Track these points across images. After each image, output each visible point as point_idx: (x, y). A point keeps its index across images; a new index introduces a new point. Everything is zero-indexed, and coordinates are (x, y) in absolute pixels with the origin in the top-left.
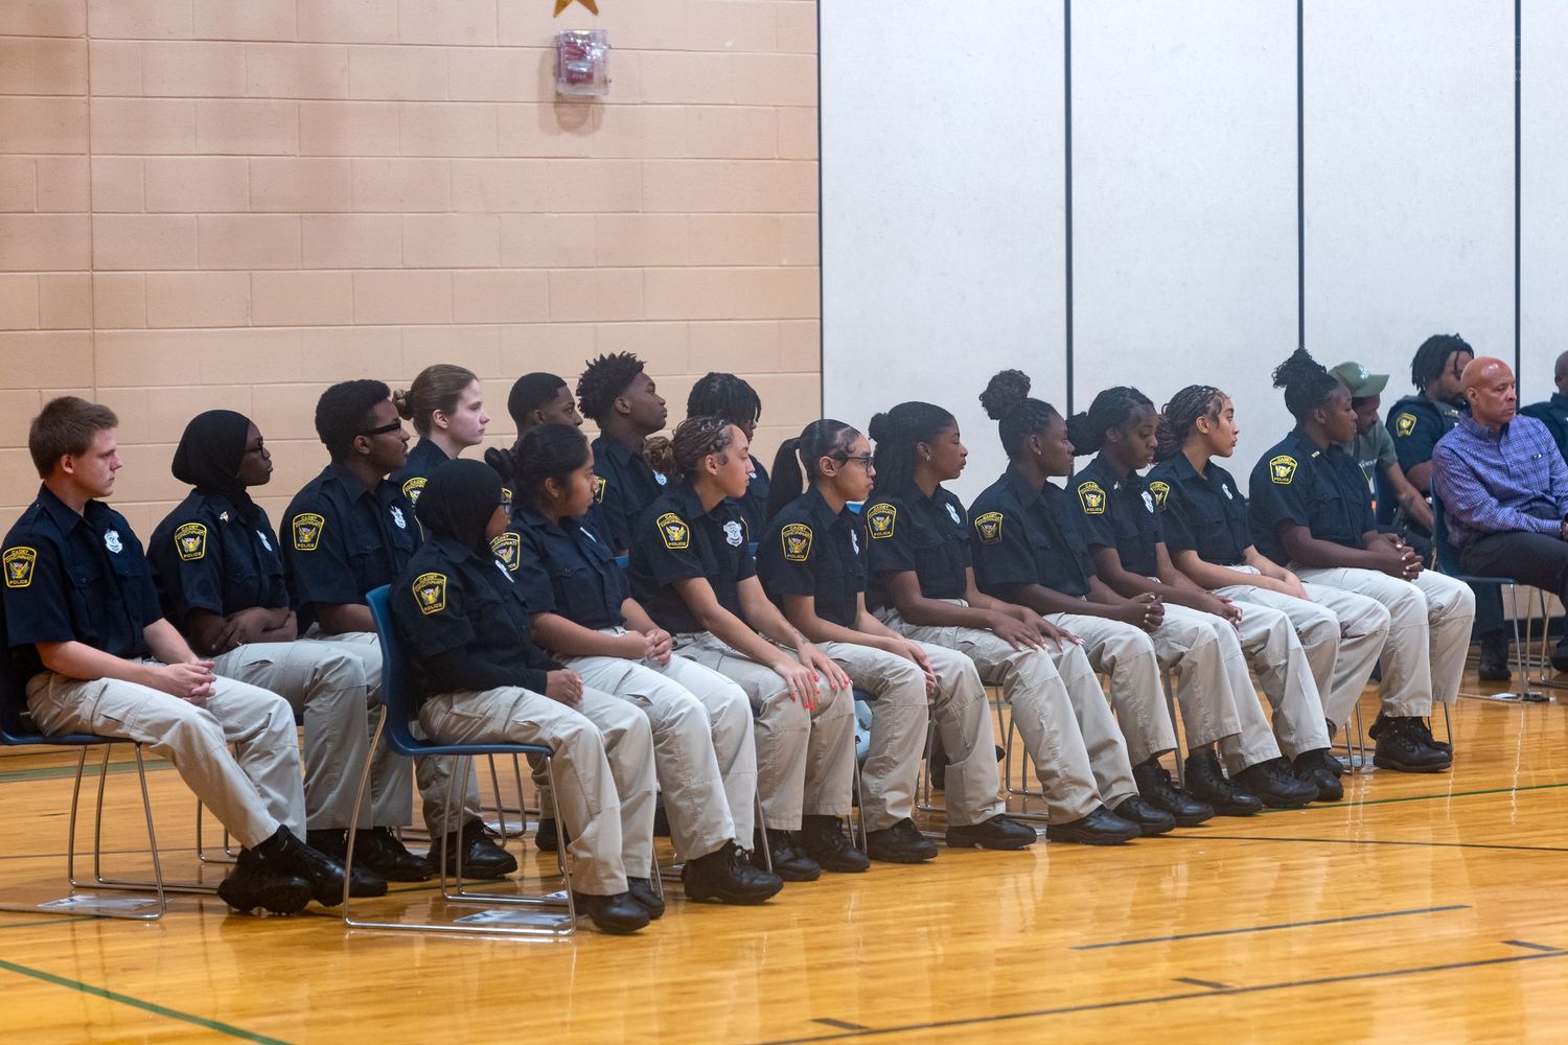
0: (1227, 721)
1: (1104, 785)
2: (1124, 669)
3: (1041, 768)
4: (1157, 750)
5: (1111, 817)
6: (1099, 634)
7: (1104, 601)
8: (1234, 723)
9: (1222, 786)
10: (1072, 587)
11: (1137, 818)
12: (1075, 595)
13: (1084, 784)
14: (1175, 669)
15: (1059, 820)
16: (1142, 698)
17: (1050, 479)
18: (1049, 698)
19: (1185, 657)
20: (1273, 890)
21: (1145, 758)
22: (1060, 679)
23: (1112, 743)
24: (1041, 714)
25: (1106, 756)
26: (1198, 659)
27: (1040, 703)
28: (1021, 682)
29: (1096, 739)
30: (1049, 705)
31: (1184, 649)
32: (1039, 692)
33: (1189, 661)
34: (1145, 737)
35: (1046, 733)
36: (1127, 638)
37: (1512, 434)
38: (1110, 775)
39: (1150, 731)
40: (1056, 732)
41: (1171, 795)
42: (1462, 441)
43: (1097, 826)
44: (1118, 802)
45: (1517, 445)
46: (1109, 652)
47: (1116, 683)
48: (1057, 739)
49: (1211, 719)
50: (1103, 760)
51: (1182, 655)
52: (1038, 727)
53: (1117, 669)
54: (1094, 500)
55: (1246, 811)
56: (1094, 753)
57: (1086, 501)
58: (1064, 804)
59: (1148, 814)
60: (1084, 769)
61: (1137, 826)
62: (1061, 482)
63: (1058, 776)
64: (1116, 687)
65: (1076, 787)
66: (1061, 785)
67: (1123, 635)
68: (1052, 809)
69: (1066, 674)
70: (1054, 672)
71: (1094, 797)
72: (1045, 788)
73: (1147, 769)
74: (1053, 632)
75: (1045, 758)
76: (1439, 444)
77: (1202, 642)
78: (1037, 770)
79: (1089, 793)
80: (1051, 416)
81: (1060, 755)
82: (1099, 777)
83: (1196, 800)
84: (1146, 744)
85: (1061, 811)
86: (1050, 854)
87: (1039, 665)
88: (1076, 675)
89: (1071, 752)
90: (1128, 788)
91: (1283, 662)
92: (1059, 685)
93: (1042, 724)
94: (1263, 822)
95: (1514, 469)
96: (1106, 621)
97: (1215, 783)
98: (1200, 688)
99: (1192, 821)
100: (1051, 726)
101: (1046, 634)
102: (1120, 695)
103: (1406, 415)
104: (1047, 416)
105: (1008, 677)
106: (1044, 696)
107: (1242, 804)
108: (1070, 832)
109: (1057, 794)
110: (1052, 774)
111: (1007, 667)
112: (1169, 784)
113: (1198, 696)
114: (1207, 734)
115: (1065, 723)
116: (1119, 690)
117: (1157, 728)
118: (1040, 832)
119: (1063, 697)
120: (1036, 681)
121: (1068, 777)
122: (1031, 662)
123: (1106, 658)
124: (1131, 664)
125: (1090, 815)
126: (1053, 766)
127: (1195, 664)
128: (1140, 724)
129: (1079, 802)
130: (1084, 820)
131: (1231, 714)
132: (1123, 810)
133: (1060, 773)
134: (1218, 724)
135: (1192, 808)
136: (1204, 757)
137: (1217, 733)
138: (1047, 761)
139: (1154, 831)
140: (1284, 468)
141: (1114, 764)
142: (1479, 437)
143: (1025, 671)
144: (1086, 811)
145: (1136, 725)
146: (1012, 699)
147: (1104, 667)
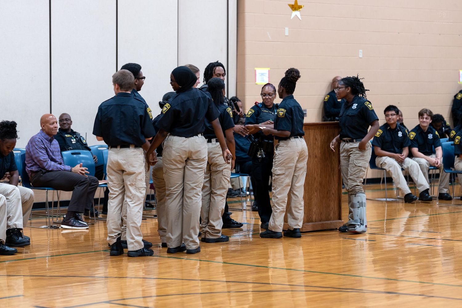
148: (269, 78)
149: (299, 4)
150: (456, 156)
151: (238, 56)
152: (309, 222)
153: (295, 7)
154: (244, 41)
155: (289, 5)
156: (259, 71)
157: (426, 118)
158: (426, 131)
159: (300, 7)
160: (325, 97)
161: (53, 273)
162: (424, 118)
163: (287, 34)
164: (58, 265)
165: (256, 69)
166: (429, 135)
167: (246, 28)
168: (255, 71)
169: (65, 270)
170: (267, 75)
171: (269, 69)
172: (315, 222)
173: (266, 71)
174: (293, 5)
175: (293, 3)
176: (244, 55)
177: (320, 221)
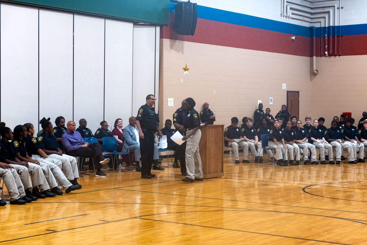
0: (40, 182)
1: (20, 194)
2: (23, 173)
3: (9, 191)
4: (29, 187)
5: (22, 200)
6: (18, 168)
7: (18, 162)
8: (42, 182)
9: (39, 193)
10: (12, 160)
11: (26, 199)
12: (13, 161)
13: (17, 194)
14: (31, 173)
15: (12, 200)
16: (26, 178)
17: (9, 141)
18: (11, 179)
19: (33, 171)
20: (54, 212)
21: (26, 189)
22: (13, 176)
23: (21, 187)
24: (9, 182)
25: (20, 189)
26: (35, 171)
27: (9, 180)
28: (6, 176)
29: (19, 186)
30: (11, 180)
31: (32, 170)
32: (9, 178)
33: (33, 172)
34: (26, 185)
35: (10, 186)
36: (23, 168)
37: (74, 133)
38: (21, 192)
39: (27, 184)
40: (12, 185)
41: (31, 195)
42: (67, 135)
43: (20, 201)
44: (22, 197)
45: (75, 135)
46: (20, 171)
47: (21, 176)
48: (12, 186)
49: (37, 182)
50: (20, 190)
51: (32, 171)
52: (9, 184)
53: (22, 174)
54: (16, 144)
55: (43, 198)
56: (18, 188)
57: (15, 144)
58: (13, 197)
59: (28, 199)
60: (17, 191)
61: (27, 201)
62: (10, 141)
63: (12, 193)
64: (21, 177)
65: (15, 194)
66: (13, 194)
67: (22, 168)
68: (11, 198)
69: (13, 174)
70: (11, 174)
71: (19, 196)
72: (10, 195)
73: (27, 191)
74: (11, 167)
75: (10, 189)
76: (63, 135)
77: (36, 169)
78: (8, 191)
79: (18, 195)
80: (10, 130)
81: (13, 189)
82: (19, 193)
83: (35, 196)
84: (27, 187)
85: (13, 199)
86: (11, 207)
87: (9, 173)
88: (15, 175)
89: (14, 188)
90: (24, 194)
91: (48, 173)
92: (12, 177)
93: (9, 183)
94: (47, 199)
95: (76, 138)
96: (19, 165)
97: (38, 193)
98: (35, 177)
99: (35, 200)
100: (11, 184)
101: (10, 167)
102: (22, 178)
103: (55, 130)
104: (9, 130)
105: (3, 175)
106: (10, 179)
107: (42, 196)
108: (14, 202)
109: (12, 196)
110: (11, 192)
111: (3, 174)
112: (31, 194)
113: (35, 178)
114: (36, 184)
115: (14, 183)
116: (22, 177)
117: (29, 184)
118: (8, 202)
119: (13, 178)
120: (8, 176)
121: (14, 193)
122: (7, 173)
123: (20, 172)
124: (24, 173)
125: (18, 199)
126: (12, 191)
127: (34, 172)
128: (26, 183)
129: (16, 197)
130: (17, 200)
131: (41, 181)
132: (23, 198)
133: (13, 192)
134: (38, 183)
135: (34, 198)
136: (36, 188)
137: (38, 184)
138: (10, 190)
139: (29, 202)
140: (40, 139)
141: (22, 190)
142: (69, 134)
143: (6, 174)
144: (17, 198)
145: (25, 183)
146: (4, 179)
147: (20, 174)
148: (174, 103)
149: (188, 68)
150: (269, 141)
151: (160, 92)
152: (209, 174)
153: (186, 69)
154: (162, 85)
155: (183, 68)
156: (169, 99)
157: (250, 122)
158: (250, 128)
159: (188, 69)
160: (201, 112)
161: (97, 201)
162: (248, 122)
163: (182, 82)
164: (96, 197)
165: (168, 98)
166: (252, 130)
167: (164, 79)
168: (168, 99)
169: (102, 199)
170: (173, 102)
171: (174, 99)
172: (212, 173)
173: (172, 99)
174: (184, 68)
175: (185, 67)
176: (162, 92)
177: (214, 173)
